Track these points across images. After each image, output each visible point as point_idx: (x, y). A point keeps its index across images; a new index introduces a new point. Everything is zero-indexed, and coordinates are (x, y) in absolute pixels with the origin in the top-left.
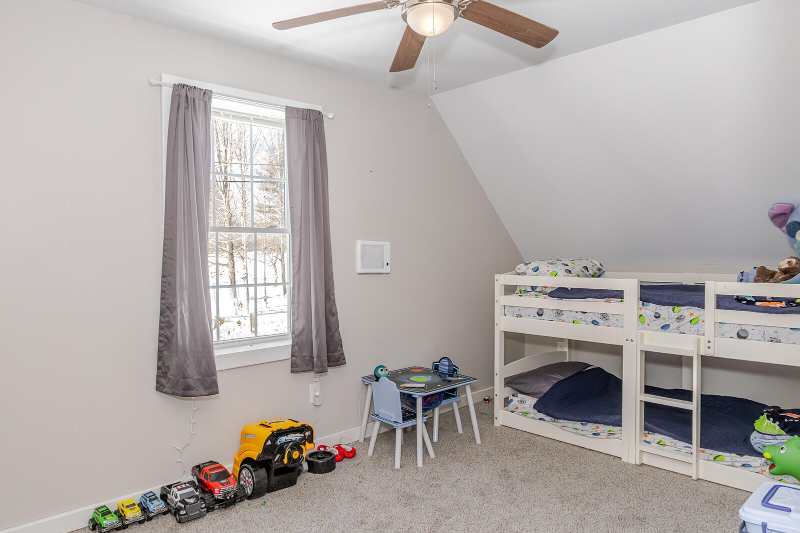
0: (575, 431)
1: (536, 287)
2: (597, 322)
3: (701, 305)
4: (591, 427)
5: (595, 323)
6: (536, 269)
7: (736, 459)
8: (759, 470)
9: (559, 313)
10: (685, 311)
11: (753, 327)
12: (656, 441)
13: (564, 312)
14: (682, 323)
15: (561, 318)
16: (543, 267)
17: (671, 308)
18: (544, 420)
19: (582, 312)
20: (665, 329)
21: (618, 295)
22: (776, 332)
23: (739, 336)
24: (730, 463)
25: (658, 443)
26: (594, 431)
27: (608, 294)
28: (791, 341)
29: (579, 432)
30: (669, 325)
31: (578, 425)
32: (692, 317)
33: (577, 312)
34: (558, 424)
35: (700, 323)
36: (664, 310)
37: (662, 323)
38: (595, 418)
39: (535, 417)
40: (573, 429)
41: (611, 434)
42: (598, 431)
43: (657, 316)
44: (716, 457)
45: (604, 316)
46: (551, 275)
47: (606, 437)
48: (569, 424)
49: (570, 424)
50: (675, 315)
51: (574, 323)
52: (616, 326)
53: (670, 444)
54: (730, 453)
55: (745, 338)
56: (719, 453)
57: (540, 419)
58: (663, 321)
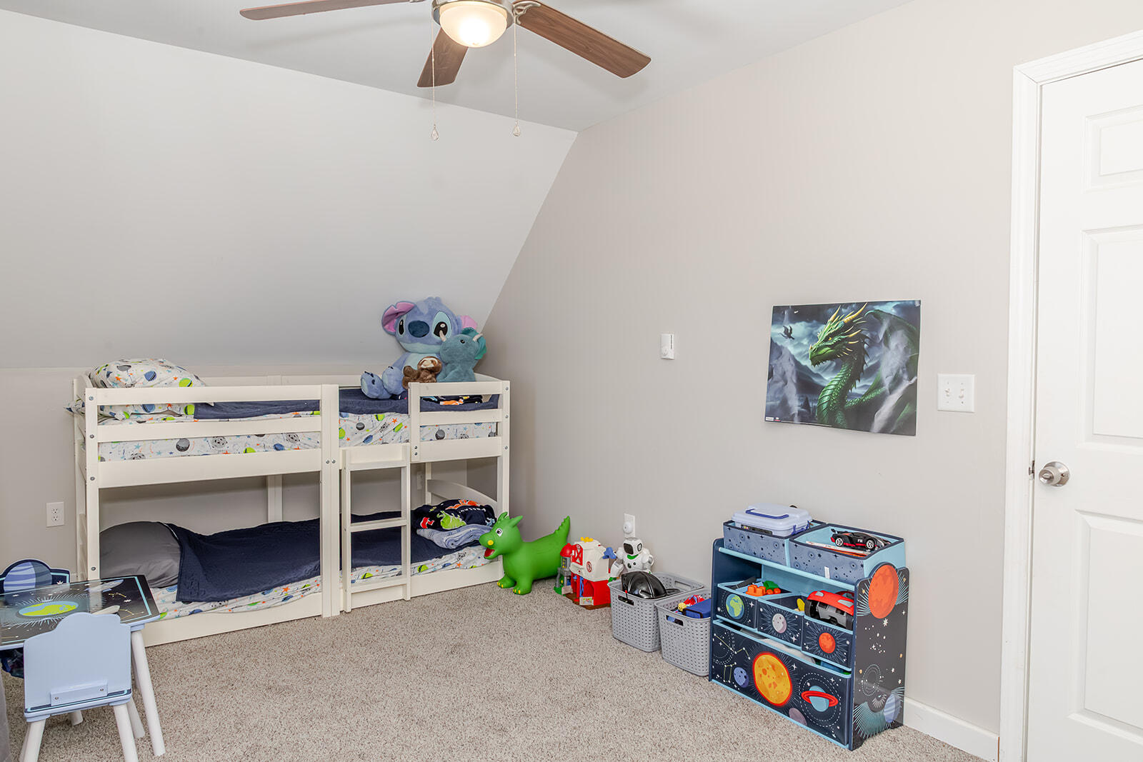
0: (255, 607)
1: (152, 406)
2: (281, 445)
3: (404, 410)
4: (277, 592)
5: (278, 447)
6: (151, 376)
7: (436, 563)
8: (455, 566)
9: (219, 441)
10: (387, 418)
11: (448, 427)
12: (361, 577)
13: (227, 439)
14: (386, 432)
15: (225, 448)
16: (162, 373)
17: (374, 416)
18: (201, 611)
19: (257, 435)
20: (368, 442)
21: (313, 406)
22: (465, 429)
23: (438, 438)
24: (432, 570)
25: (364, 578)
26: (284, 596)
27: (298, 406)
28: (475, 436)
29: (261, 605)
30: (371, 436)
31: (259, 597)
32: (397, 424)
33: (249, 437)
34: (224, 608)
35: (403, 429)
36: (367, 419)
37: (364, 435)
38: (287, 577)
39: (181, 614)
40: (249, 607)
41: (305, 590)
42: (289, 593)
43: (361, 428)
44: (420, 569)
45: (292, 437)
46: (181, 384)
47: (300, 596)
48: (243, 601)
49: (246, 601)
50: (379, 424)
51: (246, 452)
52: (308, 447)
53: (377, 573)
54: (431, 559)
55: (442, 438)
56: (422, 563)
57: (192, 613)
58: (367, 432)
